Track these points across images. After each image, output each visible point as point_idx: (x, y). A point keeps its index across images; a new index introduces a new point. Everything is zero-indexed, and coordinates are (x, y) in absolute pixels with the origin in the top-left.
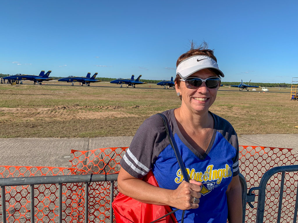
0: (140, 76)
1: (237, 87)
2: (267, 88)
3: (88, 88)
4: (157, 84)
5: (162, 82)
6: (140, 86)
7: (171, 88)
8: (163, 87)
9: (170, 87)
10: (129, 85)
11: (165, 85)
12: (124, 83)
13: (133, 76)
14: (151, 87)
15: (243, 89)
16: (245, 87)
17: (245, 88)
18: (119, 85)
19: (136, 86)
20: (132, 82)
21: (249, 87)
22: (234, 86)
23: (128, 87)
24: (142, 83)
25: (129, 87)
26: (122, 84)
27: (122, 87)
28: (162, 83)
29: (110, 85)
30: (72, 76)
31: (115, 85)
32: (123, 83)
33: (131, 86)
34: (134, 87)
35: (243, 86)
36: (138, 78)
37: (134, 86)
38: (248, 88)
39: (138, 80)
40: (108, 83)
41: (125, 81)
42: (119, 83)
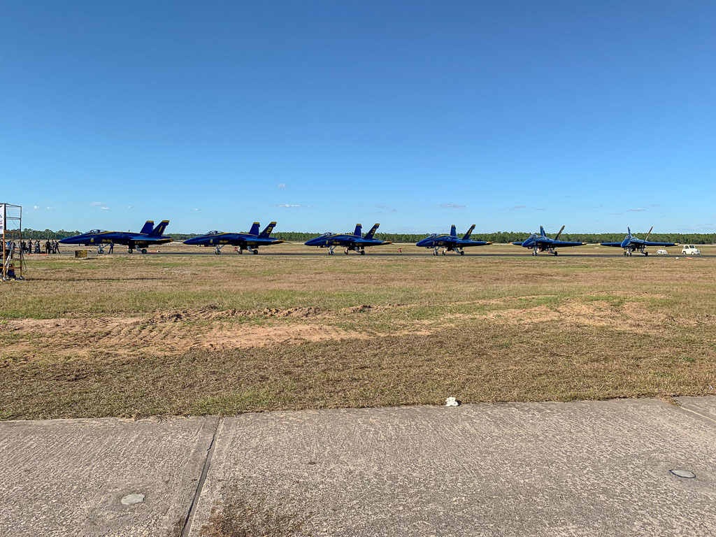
0: (376, 227)
1: (618, 245)
2: (696, 247)
3: (254, 258)
4: (417, 245)
5: (430, 239)
6: (376, 250)
7: (451, 252)
8: (431, 250)
9: (448, 250)
10: (350, 249)
11: (436, 245)
12: (338, 243)
13: (359, 228)
14: (402, 253)
15: (634, 250)
16: (637, 246)
17: (638, 248)
18: (327, 250)
19: (367, 249)
20: (357, 241)
21: (648, 245)
22: (609, 245)
23: (347, 254)
24: (380, 244)
25: (350, 252)
26: (333, 247)
27: (332, 254)
28: (429, 242)
29: (306, 250)
30: (216, 232)
31: (318, 250)
32: (336, 245)
33: (354, 250)
34: (363, 253)
35: (632, 243)
36: (371, 231)
37: (360, 250)
38: (647, 249)
39: (370, 235)
40: (300, 246)
41: (339, 240)
42: (325, 245)
